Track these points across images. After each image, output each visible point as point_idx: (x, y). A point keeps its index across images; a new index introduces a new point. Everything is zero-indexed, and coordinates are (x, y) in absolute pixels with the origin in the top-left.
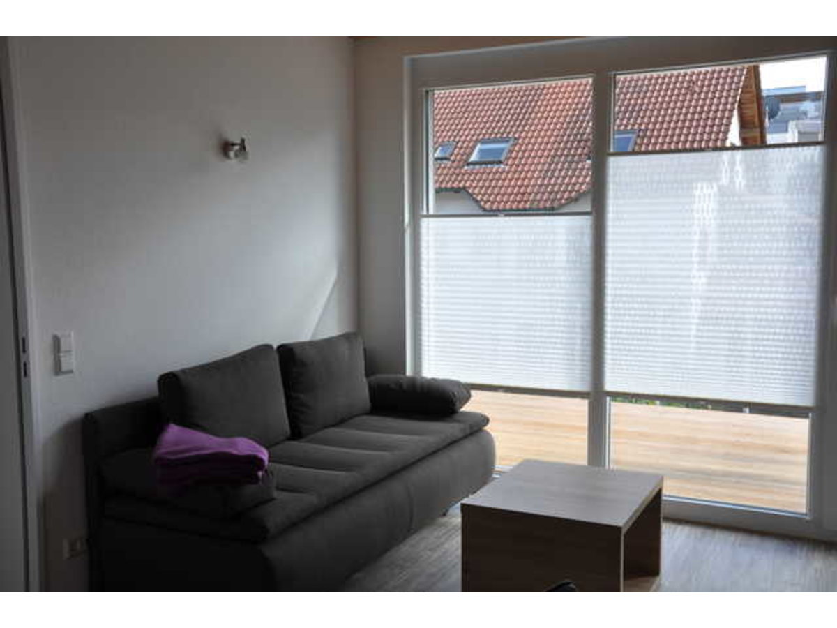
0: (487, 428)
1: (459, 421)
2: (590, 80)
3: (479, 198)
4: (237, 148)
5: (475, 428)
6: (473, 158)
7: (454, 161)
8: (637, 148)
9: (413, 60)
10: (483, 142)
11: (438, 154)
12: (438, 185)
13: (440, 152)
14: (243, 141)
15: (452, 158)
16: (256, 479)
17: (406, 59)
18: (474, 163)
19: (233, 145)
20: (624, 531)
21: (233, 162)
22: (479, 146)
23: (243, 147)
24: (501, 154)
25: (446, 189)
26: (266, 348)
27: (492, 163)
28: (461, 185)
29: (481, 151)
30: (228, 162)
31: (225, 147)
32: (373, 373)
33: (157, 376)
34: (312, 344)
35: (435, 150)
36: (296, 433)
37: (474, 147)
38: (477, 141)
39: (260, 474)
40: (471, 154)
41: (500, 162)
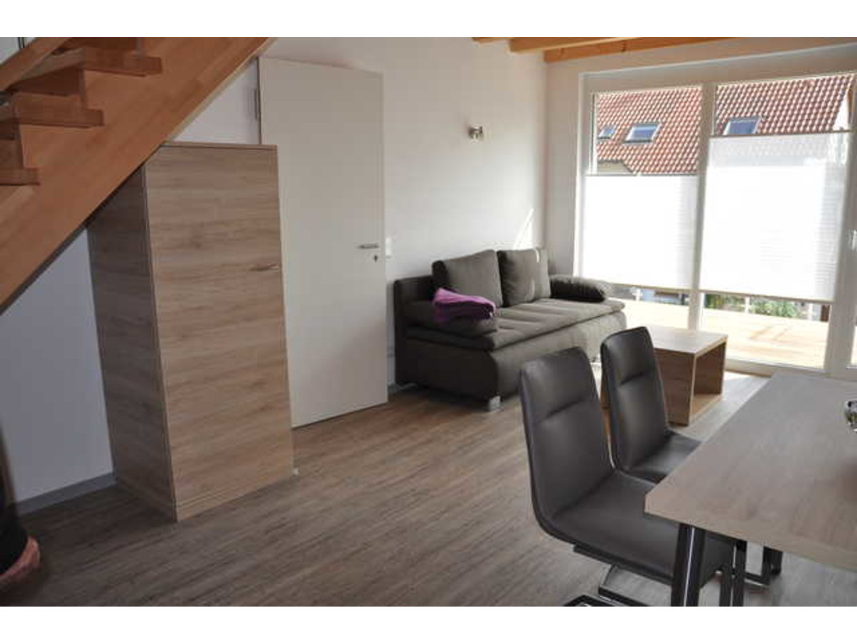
0: (623, 311)
1: (606, 304)
2: (700, 88)
3: (632, 168)
4: (477, 132)
5: (616, 309)
6: (629, 137)
7: (614, 140)
8: (759, 131)
9: (586, 76)
10: (638, 125)
11: (601, 134)
12: (600, 158)
13: (604, 133)
14: (481, 128)
15: (613, 137)
16: (488, 317)
17: (581, 76)
18: (629, 142)
19: (475, 130)
20: (696, 357)
21: (475, 140)
22: (633, 129)
23: (481, 132)
24: (651, 135)
25: (607, 161)
26: (491, 252)
27: (645, 141)
28: (619, 158)
29: (636, 133)
30: (472, 140)
31: (471, 132)
32: (554, 274)
33: (431, 263)
34: (517, 252)
35: (599, 131)
36: (506, 304)
37: (630, 128)
38: (632, 125)
39: (491, 314)
40: (626, 134)
41: (649, 141)
